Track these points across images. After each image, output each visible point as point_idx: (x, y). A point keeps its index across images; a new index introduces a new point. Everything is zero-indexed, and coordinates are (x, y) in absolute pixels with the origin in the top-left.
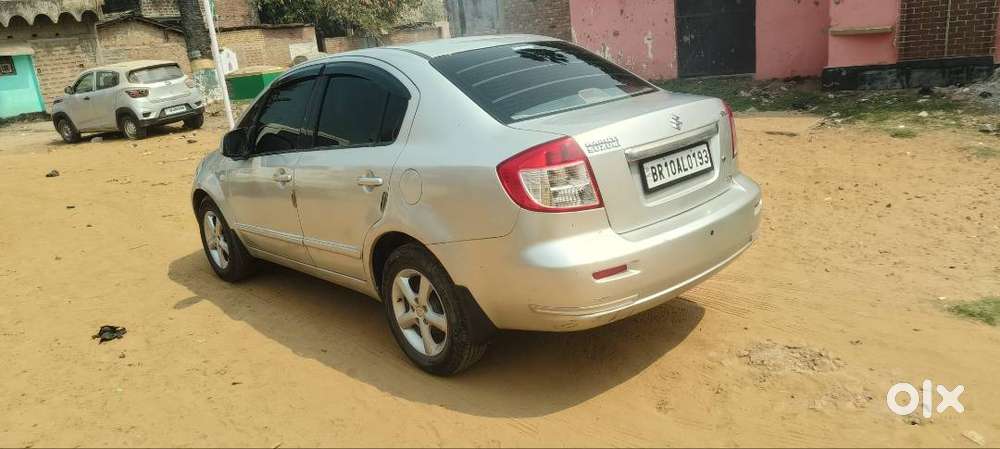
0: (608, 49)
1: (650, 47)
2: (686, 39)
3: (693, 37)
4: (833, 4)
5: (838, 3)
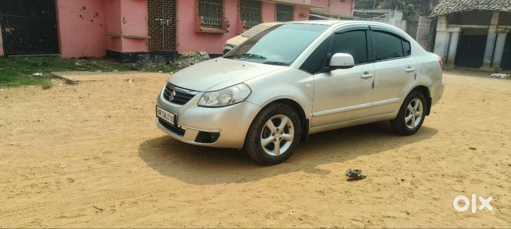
2: (8, 30)
3: (12, 29)
4: (122, 23)
5: (124, 23)
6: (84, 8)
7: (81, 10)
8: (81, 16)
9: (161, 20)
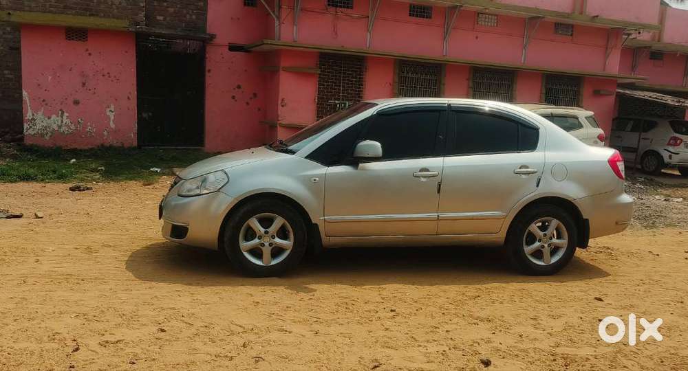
0: (66, 114)
1: (112, 118)
2: (145, 115)
3: (150, 114)
4: (280, 107)
5: (283, 106)
6: (239, 87)
7: (234, 89)
8: (233, 97)
9: (337, 102)
